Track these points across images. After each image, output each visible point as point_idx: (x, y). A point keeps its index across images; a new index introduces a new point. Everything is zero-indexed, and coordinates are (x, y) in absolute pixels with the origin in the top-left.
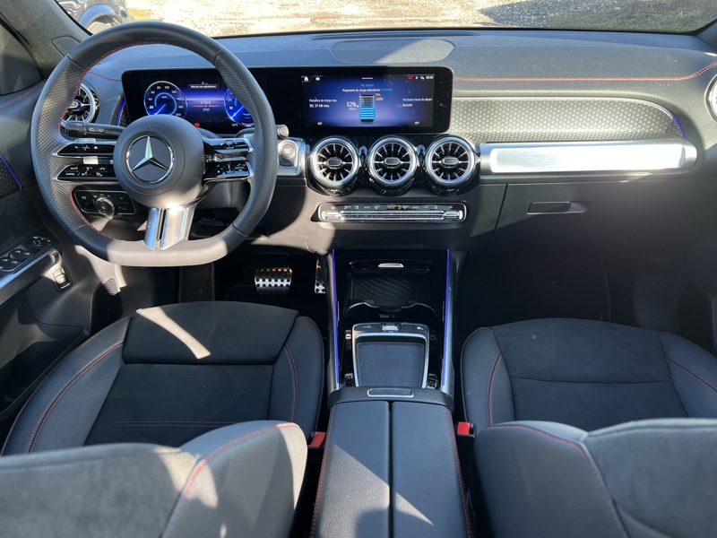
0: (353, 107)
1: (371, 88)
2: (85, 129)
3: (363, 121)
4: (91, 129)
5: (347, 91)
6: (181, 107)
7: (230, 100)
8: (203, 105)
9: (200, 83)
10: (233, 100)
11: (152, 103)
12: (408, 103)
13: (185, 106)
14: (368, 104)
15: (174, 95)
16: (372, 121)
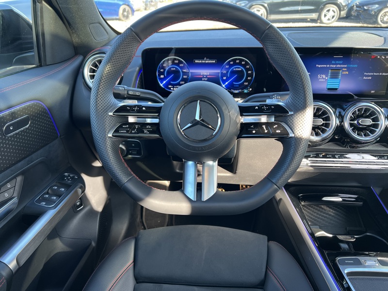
0: (323, 78)
1: (340, 64)
2: (126, 92)
3: (329, 89)
4: (130, 93)
5: (320, 66)
6: (185, 77)
7: (225, 72)
8: (203, 75)
9: (202, 59)
10: (227, 72)
11: (163, 73)
12: (368, 76)
13: (188, 76)
14: (334, 76)
15: (181, 68)
16: (336, 89)
